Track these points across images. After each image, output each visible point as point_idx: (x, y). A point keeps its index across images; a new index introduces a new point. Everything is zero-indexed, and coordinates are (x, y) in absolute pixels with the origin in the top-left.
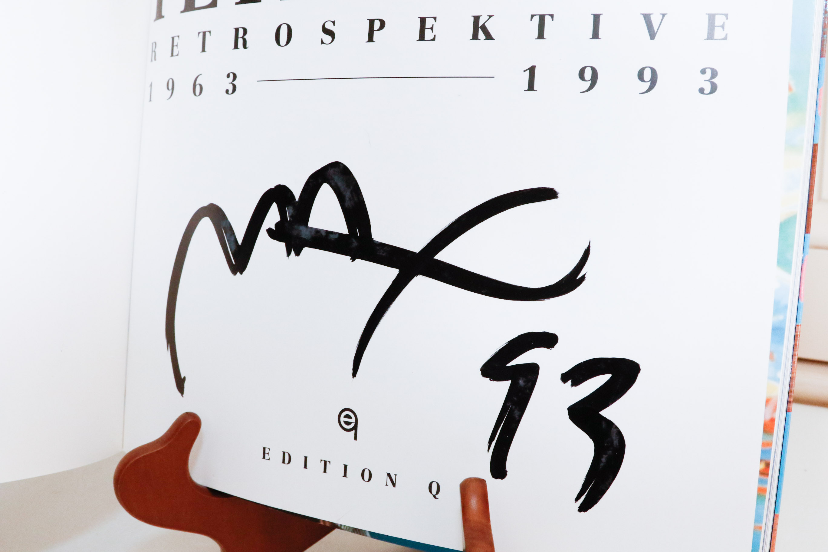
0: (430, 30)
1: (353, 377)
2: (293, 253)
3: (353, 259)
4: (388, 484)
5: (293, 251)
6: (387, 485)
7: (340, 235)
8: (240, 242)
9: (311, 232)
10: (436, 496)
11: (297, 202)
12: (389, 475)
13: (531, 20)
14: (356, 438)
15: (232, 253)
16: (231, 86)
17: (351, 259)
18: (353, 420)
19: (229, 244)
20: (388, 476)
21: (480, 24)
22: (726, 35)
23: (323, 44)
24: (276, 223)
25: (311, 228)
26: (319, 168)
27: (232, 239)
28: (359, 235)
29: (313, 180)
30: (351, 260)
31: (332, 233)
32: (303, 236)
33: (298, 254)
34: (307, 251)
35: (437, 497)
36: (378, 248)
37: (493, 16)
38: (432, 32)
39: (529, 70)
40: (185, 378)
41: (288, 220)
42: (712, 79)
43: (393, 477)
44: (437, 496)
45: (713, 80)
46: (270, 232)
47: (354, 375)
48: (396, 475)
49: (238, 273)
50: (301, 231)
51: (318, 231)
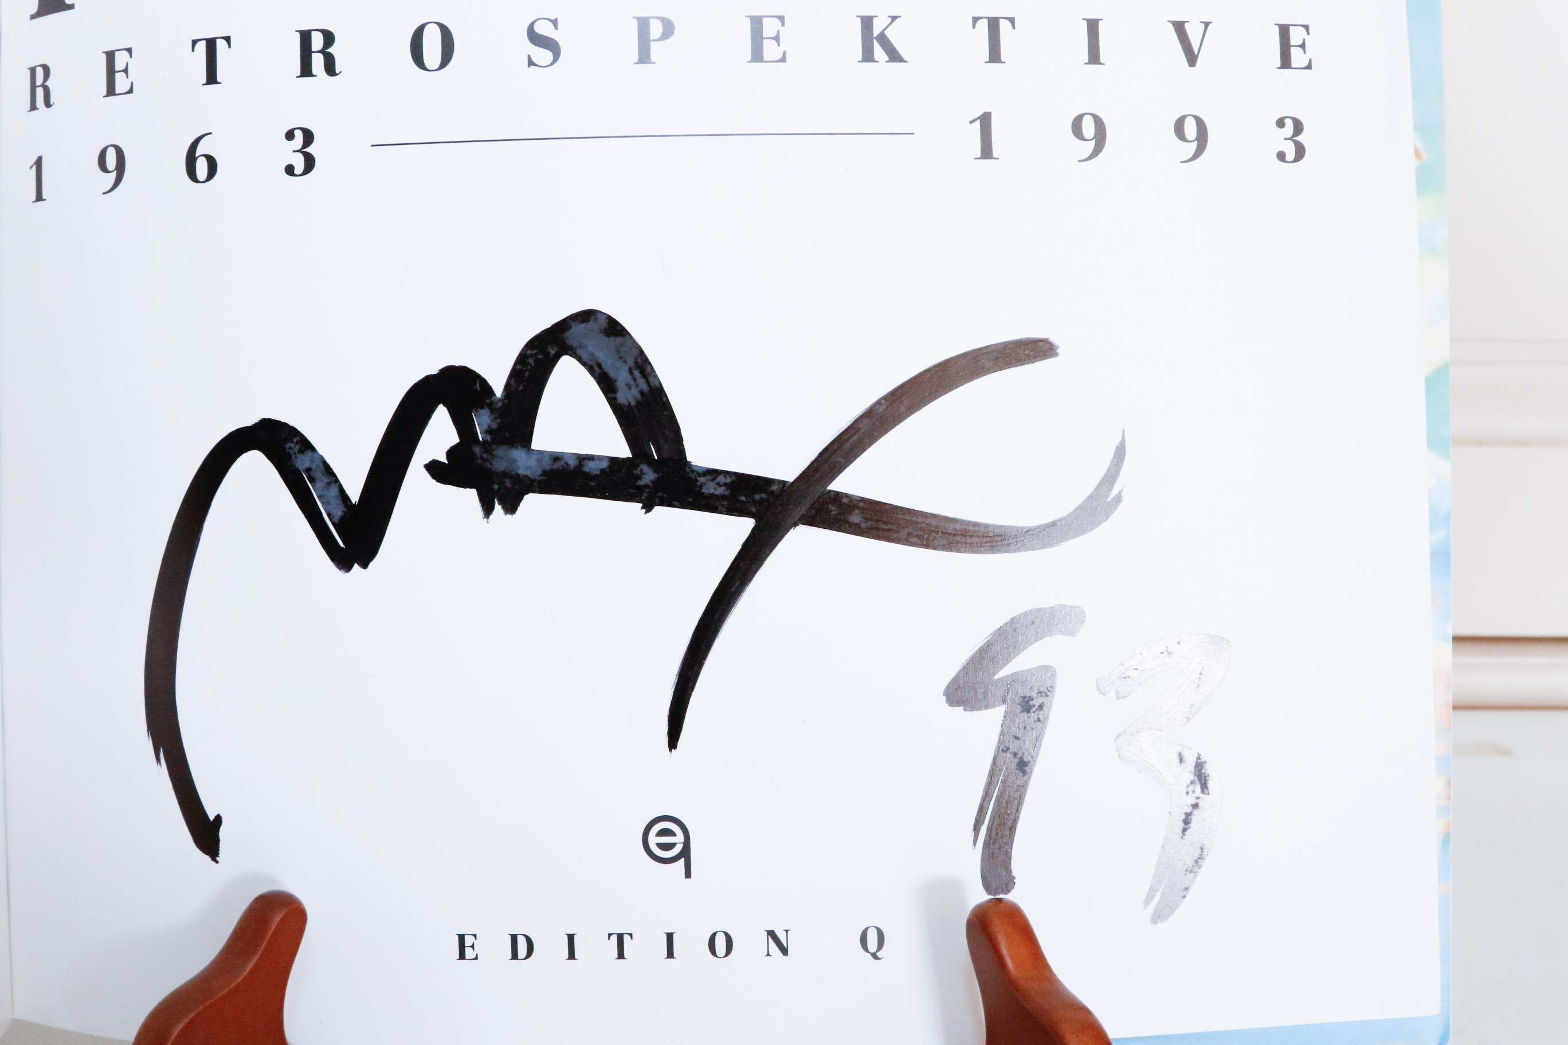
0: (774, 42)
1: (671, 750)
2: (498, 508)
3: (648, 507)
4: (770, 954)
5: (499, 504)
6: (768, 955)
7: (613, 460)
8: (354, 496)
9: (539, 461)
10: (877, 954)
11: (500, 400)
12: (771, 934)
13: (974, 27)
14: (688, 874)
15: (334, 524)
16: (300, 158)
17: (642, 508)
18: (679, 838)
19: (323, 503)
20: (769, 937)
21: (876, 33)
22: (1310, 61)
23: (532, 67)
24: (449, 448)
25: (541, 453)
26: (549, 326)
27: (334, 491)
28: (656, 458)
29: (535, 351)
30: (644, 510)
31: (591, 458)
32: (522, 472)
33: (511, 508)
34: (532, 502)
35: (880, 956)
36: (702, 480)
37: (900, 17)
38: (779, 45)
39: (979, 120)
40: (218, 819)
41: (481, 439)
42: (1296, 136)
43: (782, 937)
44: (879, 954)
45: (1296, 138)
46: (434, 469)
47: (673, 743)
48: (787, 931)
49: (356, 566)
50: (514, 461)
51: (556, 457)
